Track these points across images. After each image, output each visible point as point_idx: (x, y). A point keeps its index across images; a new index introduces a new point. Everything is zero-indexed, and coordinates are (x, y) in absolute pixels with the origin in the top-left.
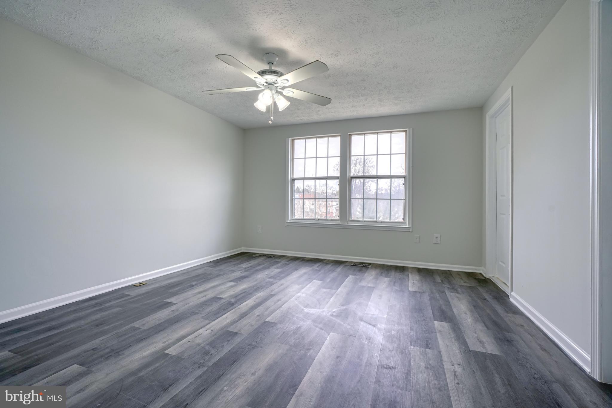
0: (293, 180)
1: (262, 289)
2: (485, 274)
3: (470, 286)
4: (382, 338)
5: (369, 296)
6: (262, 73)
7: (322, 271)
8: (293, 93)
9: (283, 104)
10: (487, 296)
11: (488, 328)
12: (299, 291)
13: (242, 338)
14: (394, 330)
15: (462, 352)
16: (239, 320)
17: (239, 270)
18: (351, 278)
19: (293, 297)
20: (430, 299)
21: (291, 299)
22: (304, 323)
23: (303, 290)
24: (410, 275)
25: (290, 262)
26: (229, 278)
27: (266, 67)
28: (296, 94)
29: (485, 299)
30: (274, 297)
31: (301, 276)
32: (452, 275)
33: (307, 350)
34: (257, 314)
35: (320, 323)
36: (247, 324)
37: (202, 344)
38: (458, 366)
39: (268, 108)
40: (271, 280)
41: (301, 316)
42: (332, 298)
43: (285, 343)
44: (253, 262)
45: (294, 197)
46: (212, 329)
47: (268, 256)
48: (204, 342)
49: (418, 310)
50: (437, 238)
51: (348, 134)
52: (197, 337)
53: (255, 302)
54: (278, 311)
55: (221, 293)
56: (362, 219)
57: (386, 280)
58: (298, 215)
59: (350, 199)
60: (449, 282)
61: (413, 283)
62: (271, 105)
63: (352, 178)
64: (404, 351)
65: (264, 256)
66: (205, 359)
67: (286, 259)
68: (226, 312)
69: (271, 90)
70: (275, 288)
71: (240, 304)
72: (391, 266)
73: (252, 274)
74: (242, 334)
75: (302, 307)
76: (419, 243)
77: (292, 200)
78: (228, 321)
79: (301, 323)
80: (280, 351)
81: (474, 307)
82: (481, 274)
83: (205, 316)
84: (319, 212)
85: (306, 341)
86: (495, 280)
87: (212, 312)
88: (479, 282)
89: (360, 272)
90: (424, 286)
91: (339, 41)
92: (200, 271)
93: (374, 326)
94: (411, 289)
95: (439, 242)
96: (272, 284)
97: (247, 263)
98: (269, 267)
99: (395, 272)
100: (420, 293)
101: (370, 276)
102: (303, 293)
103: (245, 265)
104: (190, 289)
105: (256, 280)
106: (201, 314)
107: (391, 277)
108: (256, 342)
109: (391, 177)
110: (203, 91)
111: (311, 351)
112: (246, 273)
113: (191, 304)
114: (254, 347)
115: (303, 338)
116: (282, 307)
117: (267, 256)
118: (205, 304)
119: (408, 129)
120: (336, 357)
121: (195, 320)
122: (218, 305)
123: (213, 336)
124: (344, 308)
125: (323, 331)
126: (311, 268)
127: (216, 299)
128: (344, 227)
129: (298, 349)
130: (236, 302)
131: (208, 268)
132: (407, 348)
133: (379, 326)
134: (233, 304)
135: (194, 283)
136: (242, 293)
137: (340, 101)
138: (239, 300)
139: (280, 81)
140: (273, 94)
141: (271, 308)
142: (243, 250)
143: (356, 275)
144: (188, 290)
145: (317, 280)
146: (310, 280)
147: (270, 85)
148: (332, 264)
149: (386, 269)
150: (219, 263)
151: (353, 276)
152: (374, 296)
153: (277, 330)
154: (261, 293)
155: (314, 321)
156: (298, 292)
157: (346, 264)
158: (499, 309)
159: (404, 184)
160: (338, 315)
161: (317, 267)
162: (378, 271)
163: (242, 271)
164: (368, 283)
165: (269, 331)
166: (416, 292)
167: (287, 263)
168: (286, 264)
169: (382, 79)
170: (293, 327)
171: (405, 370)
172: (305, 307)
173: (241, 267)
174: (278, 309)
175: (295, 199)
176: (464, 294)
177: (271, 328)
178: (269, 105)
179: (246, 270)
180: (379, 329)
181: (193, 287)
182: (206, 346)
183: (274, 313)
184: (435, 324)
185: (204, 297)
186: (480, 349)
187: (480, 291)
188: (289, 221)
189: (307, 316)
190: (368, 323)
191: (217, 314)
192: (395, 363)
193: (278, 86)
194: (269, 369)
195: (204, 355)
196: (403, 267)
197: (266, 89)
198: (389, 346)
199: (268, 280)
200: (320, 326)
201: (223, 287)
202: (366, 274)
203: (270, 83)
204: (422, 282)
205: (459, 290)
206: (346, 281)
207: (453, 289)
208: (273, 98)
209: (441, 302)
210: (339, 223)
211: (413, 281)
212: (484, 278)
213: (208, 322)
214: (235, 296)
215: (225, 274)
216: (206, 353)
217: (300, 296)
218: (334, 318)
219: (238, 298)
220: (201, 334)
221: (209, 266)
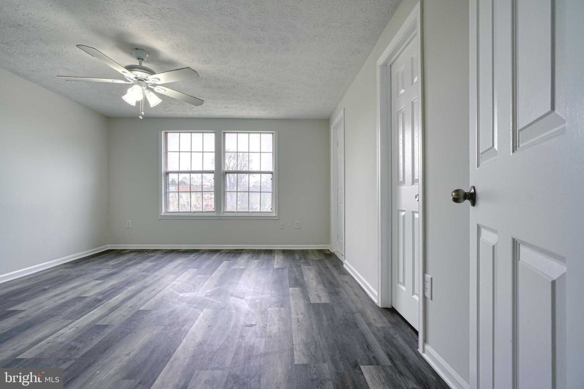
0: (167, 173)
1: (134, 282)
2: (331, 249)
3: (319, 260)
4: (248, 306)
5: (240, 277)
6: (130, 68)
7: (198, 260)
8: (165, 91)
9: (154, 101)
10: (329, 266)
11: (325, 287)
12: (174, 279)
13: (114, 328)
14: (257, 299)
15: (305, 306)
16: (109, 313)
17: (105, 267)
18: (225, 263)
19: (168, 286)
20: (289, 272)
21: (166, 288)
22: (179, 306)
23: (178, 279)
24: (276, 256)
25: (164, 255)
26: (93, 277)
27: (136, 63)
28: (168, 92)
29: (328, 268)
30: (147, 288)
31: (177, 267)
32: (308, 253)
33: (182, 326)
34: (130, 306)
35: (195, 303)
36: (119, 316)
37: (65, 342)
38: (301, 315)
39: (138, 103)
40: (144, 273)
41: (176, 300)
42: (206, 282)
43: (160, 325)
44: (122, 259)
45: (168, 191)
46: (76, 326)
47: (140, 251)
48: (68, 339)
49: (278, 282)
50: (297, 224)
51: (222, 131)
52: (58, 336)
53: (127, 295)
54: (152, 300)
55: (85, 292)
56: (236, 210)
57: (256, 261)
58: (173, 208)
59: (225, 192)
60: (305, 258)
61: (278, 262)
62: (142, 101)
63: (226, 173)
64: (263, 312)
65: (135, 251)
66: (71, 354)
67: (160, 252)
68: (92, 309)
69: (141, 85)
70: (149, 280)
71: (109, 299)
72: (261, 250)
73: (122, 270)
74: (113, 325)
75: (177, 293)
76: (284, 229)
77: (166, 193)
78: (96, 317)
79: (176, 306)
80: (155, 332)
81: (320, 274)
82: (329, 250)
83: (66, 316)
84: (197, 205)
85: (181, 320)
86: (337, 254)
87: (75, 311)
88: (326, 256)
89: (233, 258)
90: (286, 263)
91: (210, 52)
92: (54, 274)
93: (242, 298)
94: (275, 267)
95: (299, 227)
96: (145, 277)
97: (115, 260)
98: (142, 262)
99: (264, 255)
100: (282, 269)
101: (242, 261)
102: (178, 281)
103: (112, 263)
104: (41, 293)
105: (127, 275)
106: (61, 315)
107: (261, 259)
108: (130, 329)
109: (261, 173)
110: (57, 76)
111: (186, 326)
112: (114, 270)
113: (46, 308)
114: (128, 333)
115: (178, 318)
116: (157, 295)
117: (138, 251)
118: (66, 305)
119: (274, 132)
120: (208, 326)
121: (54, 322)
122: (83, 303)
123: (79, 332)
124: (218, 288)
125: (197, 309)
126: (187, 259)
127: (79, 298)
128: (219, 218)
129: (173, 327)
130: (104, 299)
131: (64, 270)
132: (266, 310)
133: (246, 298)
134: (100, 301)
135: (47, 287)
136: (111, 289)
137: (213, 102)
138: (108, 296)
139: (151, 79)
140: (143, 90)
141: (145, 298)
142: (109, 247)
143: (230, 261)
144: (39, 294)
145: (192, 268)
146: (185, 269)
147: (140, 81)
148: (208, 253)
149: (256, 253)
150: (79, 263)
151: (227, 262)
152: (244, 276)
153: (151, 315)
154: (133, 286)
155: (189, 303)
156: (174, 281)
157: (221, 252)
158: (335, 273)
159: (271, 179)
160: (212, 295)
161: (193, 257)
162: (249, 255)
163: (109, 268)
164: (240, 266)
165: (143, 318)
166: (278, 268)
167: (162, 256)
168: (160, 257)
169: (250, 88)
170: (168, 311)
171: (263, 325)
172: (180, 293)
173: (108, 265)
174: (152, 298)
175: (169, 192)
176: (314, 266)
177: (145, 315)
178: (139, 100)
179: (114, 267)
180: (246, 300)
181: (47, 291)
182: (71, 343)
183: (149, 302)
184: (290, 290)
185: (62, 298)
186: (318, 301)
187: (325, 262)
188: (163, 215)
189: (182, 300)
190: (238, 297)
191: (81, 313)
192: (256, 322)
193: (149, 83)
194: (145, 347)
195: (69, 350)
196: (271, 250)
197: (136, 84)
198: (253, 311)
199: (140, 273)
200: (195, 306)
201: (87, 287)
202: (239, 259)
203: (140, 79)
204: (285, 261)
205: (311, 263)
206: (221, 266)
207: (307, 263)
208: (144, 93)
209: (297, 273)
210: (215, 214)
211: (277, 261)
212: (330, 253)
213: (70, 321)
214: (103, 293)
215: (87, 274)
216: (72, 348)
217: (176, 284)
218: (207, 298)
219: (105, 295)
220: (63, 334)
221: (66, 268)
